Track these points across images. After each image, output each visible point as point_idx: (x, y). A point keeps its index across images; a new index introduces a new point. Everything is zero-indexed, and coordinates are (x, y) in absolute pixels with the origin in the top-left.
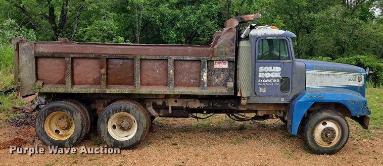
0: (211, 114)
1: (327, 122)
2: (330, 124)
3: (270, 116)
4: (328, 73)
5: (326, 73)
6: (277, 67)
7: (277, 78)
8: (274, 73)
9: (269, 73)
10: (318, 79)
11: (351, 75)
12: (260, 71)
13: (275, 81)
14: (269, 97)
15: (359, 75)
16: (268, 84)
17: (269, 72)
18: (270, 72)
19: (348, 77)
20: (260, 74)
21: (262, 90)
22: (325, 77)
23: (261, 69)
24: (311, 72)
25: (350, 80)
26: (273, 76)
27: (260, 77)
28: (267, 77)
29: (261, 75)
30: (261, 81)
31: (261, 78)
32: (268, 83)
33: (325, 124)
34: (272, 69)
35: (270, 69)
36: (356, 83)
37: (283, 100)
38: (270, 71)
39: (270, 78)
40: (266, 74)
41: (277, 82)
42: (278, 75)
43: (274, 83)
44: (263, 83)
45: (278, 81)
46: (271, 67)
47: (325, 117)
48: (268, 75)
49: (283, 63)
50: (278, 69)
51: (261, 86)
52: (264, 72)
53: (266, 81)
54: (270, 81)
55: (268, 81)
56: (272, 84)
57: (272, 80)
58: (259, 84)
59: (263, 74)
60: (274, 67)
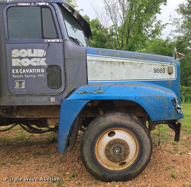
1: (116, 131)
2: (120, 135)
4: (122, 61)
5: (119, 61)
6: (39, 50)
7: (41, 67)
8: (35, 59)
9: (27, 60)
10: (107, 69)
11: (158, 65)
12: (13, 56)
13: (38, 71)
14: (32, 95)
15: (168, 65)
16: (28, 76)
17: (27, 57)
18: (30, 58)
19: (153, 67)
20: (13, 60)
21: (20, 86)
22: (117, 67)
23: (15, 53)
24: (95, 58)
25: (156, 71)
26: (35, 64)
27: (14, 64)
28: (25, 65)
29: (15, 63)
30: (17, 70)
31: (16, 68)
32: (28, 74)
33: (111, 134)
34: (33, 52)
35: (28, 52)
36: (165, 76)
37: (53, 99)
38: (29, 56)
39: (30, 67)
40: (23, 60)
41: (41, 73)
42: (43, 62)
43: (36, 74)
44: (19, 74)
45: (43, 71)
46: (30, 51)
47: (110, 123)
49: (49, 44)
50: (41, 52)
52: (21, 58)
53: (24, 71)
54: (31, 71)
55: (28, 72)
56: (34, 76)
57: (33, 70)
58: (14, 76)
59: (18, 60)
60: (35, 50)
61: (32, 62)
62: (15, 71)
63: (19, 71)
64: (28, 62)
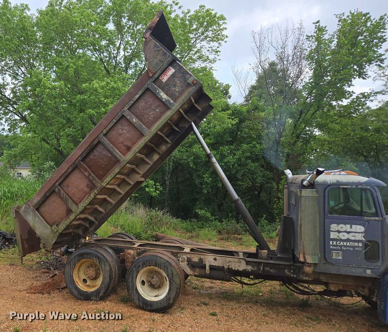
0: (261, 280)
3: (348, 293)
6: (358, 226)
7: (358, 241)
8: (353, 234)
9: (345, 234)
12: (331, 229)
13: (356, 244)
14: (348, 266)
16: (345, 248)
17: (345, 232)
18: (348, 233)
20: (331, 233)
21: (337, 256)
23: (334, 227)
26: (353, 238)
27: (332, 237)
28: (343, 238)
29: (333, 235)
30: (335, 243)
31: (333, 240)
32: (345, 246)
34: (351, 228)
35: (347, 227)
37: (369, 272)
38: (348, 230)
39: (348, 240)
40: (342, 234)
41: (358, 247)
42: (360, 237)
43: (354, 247)
44: (337, 246)
45: (360, 245)
46: (348, 226)
48: (345, 236)
49: (368, 221)
50: (361, 228)
51: (334, 250)
52: (339, 232)
53: (342, 243)
54: (348, 244)
55: (345, 244)
56: (352, 249)
57: (351, 243)
58: (331, 247)
59: (337, 233)
60: (353, 226)
61: (350, 236)
62: (333, 243)
63: (336, 243)
64: (346, 236)
